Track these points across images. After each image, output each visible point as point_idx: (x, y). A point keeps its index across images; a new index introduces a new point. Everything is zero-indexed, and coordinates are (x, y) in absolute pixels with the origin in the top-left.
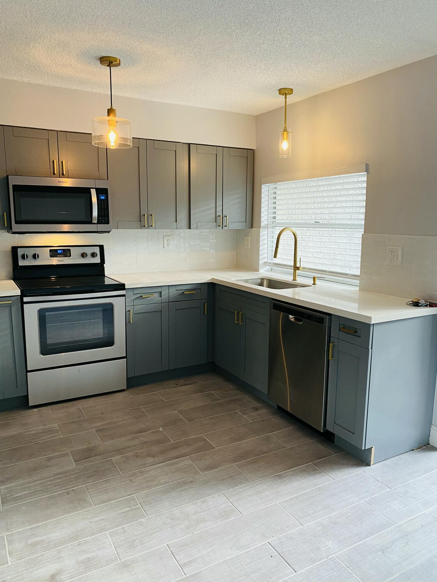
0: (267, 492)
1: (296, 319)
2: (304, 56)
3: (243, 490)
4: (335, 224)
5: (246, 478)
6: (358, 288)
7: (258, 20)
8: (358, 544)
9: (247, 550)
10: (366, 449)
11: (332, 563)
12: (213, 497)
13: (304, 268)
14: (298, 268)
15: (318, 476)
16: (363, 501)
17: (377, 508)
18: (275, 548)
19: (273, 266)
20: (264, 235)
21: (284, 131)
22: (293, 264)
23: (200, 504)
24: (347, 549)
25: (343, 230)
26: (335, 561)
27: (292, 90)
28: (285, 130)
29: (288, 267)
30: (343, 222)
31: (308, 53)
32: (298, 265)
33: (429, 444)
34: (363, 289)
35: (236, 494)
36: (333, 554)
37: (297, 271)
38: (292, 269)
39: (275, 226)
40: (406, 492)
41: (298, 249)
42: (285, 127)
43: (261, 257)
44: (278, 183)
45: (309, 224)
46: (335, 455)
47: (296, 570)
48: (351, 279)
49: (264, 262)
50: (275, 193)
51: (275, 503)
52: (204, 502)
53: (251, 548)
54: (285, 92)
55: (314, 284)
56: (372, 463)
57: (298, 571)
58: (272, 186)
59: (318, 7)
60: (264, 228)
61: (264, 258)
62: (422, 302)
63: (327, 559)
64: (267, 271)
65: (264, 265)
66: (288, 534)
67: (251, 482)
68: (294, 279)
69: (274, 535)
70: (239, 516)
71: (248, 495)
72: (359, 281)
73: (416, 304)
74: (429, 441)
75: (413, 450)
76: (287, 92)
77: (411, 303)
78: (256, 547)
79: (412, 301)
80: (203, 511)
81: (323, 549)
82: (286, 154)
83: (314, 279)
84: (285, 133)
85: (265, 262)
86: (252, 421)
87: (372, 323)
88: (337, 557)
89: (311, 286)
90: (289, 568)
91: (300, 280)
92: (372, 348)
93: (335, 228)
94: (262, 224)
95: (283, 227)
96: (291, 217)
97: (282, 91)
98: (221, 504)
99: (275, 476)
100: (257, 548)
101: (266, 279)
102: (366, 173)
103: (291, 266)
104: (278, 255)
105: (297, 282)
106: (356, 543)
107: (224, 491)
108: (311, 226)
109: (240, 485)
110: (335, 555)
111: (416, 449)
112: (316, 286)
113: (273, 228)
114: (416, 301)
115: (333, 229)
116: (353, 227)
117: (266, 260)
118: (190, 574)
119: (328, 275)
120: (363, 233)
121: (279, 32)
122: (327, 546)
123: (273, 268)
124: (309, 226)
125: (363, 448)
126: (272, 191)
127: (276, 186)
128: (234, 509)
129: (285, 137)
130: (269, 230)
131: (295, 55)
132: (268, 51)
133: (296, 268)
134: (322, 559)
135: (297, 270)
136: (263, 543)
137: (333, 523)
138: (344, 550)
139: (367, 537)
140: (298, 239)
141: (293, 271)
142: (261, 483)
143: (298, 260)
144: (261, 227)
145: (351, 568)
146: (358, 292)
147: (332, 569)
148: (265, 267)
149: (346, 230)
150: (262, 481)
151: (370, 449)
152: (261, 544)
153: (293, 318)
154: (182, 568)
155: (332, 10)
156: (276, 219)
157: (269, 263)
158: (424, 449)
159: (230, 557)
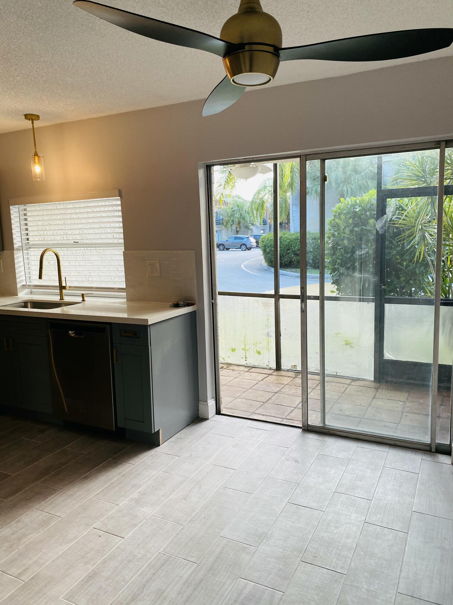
0: (79, 493)
1: (76, 333)
2: (56, 91)
3: (55, 499)
4: (95, 244)
5: (53, 489)
6: (125, 300)
7: (17, 58)
8: (165, 501)
9: (76, 540)
10: (155, 432)
11: (150, 520)
12: (26, 514)
13: (70, 287)
14: (64, 288)
15: (120, 466)
16: (162, 472)
17: (173, 473)
18: (101, 529)
19: (33, 289)
20: (18, 258)
21: (35, 156)
22: (58, 284)
23: (14, 525)
24: (158, 508)
25: (95, 248)
26: (152, 519)
27: (38, 116)
28: (36, 154)
29: (52, 288)
30: (94, 241)
31: (60, 90)
32: (64, 285)
33: (199, 417)
34: (130, 299)
35: (50, 505)
36: (149, 515)
37: (64, 291)
38: (58, 289)
39: (30, 248)
40: (191, 455)
41: (62, 269)
42: (36, 151)
43: (18, 280)
44: (27, 205)
45: (68, 244)
46: (129, 447)
47: (123, 537)
48: (117, 292)
49: (21, 286)
50: (25, 215)
51: (89, 498)
52: (19, 521)
53: (80, 538)
54: (31, 117)
55: (83, 300)
56: (161, 443)
57: (125, 537)
58: (22, 207)
59: (76, 59)
60: (18, 250)
61: (21, 281)
62: (181, 303)
63: (145, 520)
64: (27, 294)
65: (23, 288)
66: (108, 516)
67: (60, 491)
68: (62, 298)
69: (96, 521)
70: (59, 519)
71: (61, 502)
72: (125, 294)
73: (177, 306)
74: (198, 414)
75: (189, 425)
76: (34, 118)
77: (172, 305)
78: (83, 535)
79: (173, 304)
80: (21, 529)
81: (140, 515)
82: (39, 178)
83: (83, 295)
84: (36, 157)
85: (24, 285)
86: (42, 443)
87: (149, 324)
88: (153, 516)
89: (81, 303)
90: (117, 538)
91: (67, 299)
92: (151, 345)
93: (95, 247)
94: (15, 246)
95: (44, 248)
96: (43, 238)
97: (29, 116)
98: (37, 518)
99: (81, 479)
100: (85, 535)
101: (30, 302)
102: (120, 198)
103: (56, 287)
104: (43, 276)
105: (64, 301)
106: (164, 501)
107: (36, 506)
108: (71, 246)
109: (50, 496)
110: (151, 514)
111: (191, 424)
112: (85, 302)
113: (27, 249)
114: (176, 303)
115: (86, 249)
116: (114, 245)
117: (24, 283)
118: (28, 579)
119: (95, 291)
120: (124, 250)
121: (35, 70)
122: (143, 511)
123: (33, 290)
124: (69, 246)
125: (153, 432)
126: (22, 213)
127: (25, 207)
128: (51, 516)
129: (37, 161)
130: (24, 252)
131: (48, 89)
132: (22, 83)
133: (62, 287)
134: (141, 522)
135: (64, 289)
136: (89, 530)
137: (142, 494)
138: (157, 509)
139: (170, 494)
140: (61, 259)
141: (59, 291)
142: (71, 488)
143: (63, 279)
144: (15, 249)
145: (165, 518)
146: (126, 303)
147: (151, 525)
148: (23, 290)
149: (97, 248)
150: (71, 486)
151: (158, 431)
152: (87, 532)
153: (73, 333)
154: (18, 577)
155: (87, 62)
156: (29, 240)
157: (29, 285)
158: (196, 422)
159: (62, 552)
